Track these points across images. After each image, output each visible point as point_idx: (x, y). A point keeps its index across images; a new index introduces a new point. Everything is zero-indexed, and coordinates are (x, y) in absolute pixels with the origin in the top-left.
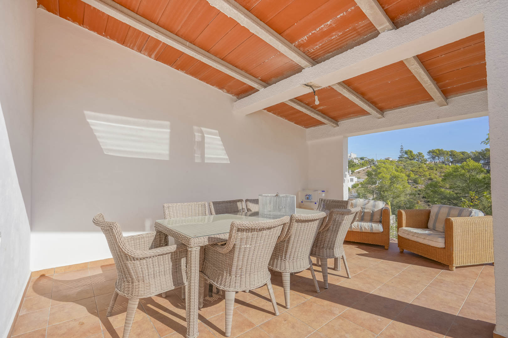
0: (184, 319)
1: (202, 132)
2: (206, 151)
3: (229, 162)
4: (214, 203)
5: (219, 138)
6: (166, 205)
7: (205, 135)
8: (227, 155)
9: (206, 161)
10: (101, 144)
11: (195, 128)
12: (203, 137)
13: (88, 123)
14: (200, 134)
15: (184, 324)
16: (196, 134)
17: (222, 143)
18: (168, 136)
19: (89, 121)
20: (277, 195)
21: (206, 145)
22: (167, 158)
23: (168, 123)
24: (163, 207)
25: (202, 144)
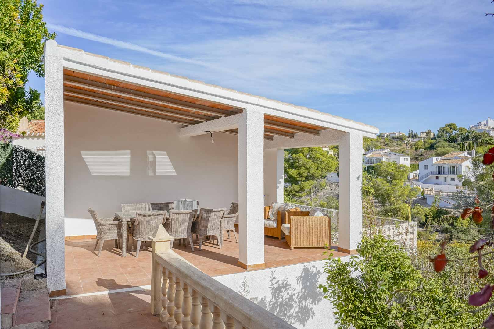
0: (121, 253)
1: (154, 155)
2: (157, 167)
3: (176, 174)
4: (152, 204)
5: (168, 157)
6: (122, 205)
7: (156, 156)
8: (174, 169)
9: (157, 175)
10: (90, 169)
11: (148, 152)
12: (155, 158)
13: (83, 158)
14: (152, 156)
15: (121, 254)
16: (149, 156)
17: (170, 161)
18: (129, 160)
19: (83, 156)
20: (185, 200)
21: (157, 163)
22: (128, 175)
23: (129, 151)
24: (121, 206)
25: (154, 163)
